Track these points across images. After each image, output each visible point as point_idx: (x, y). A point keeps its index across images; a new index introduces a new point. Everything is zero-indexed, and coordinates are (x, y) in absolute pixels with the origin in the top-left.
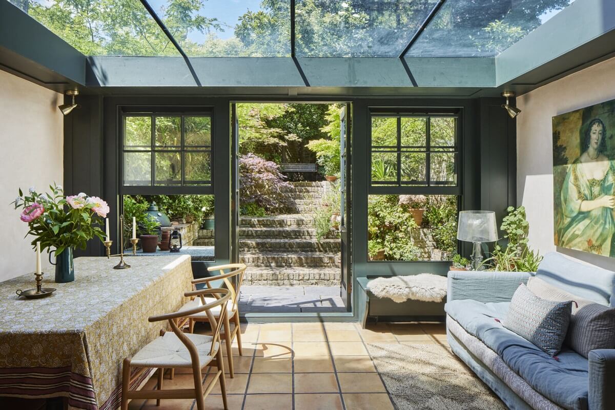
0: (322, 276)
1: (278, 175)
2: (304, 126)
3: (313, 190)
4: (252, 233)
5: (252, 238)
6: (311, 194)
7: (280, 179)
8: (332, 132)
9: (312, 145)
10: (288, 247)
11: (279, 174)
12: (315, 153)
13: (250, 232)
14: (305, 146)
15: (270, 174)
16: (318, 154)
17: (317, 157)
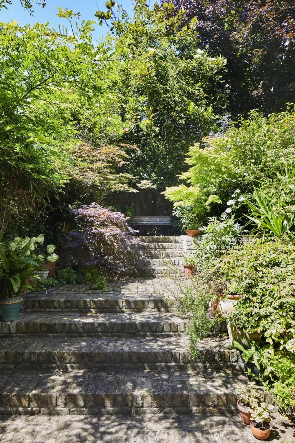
1: (127, 230)
2: (157, 176)
3: (170, 247)
4: (77, 328)
5: (76, 337)
6: (168, 251)
7: (130, 234)
8: (192, 178)
9: (170, 193)
10: (136, 361)
11: (129, 228)
12: (172, 203)
13: (73, 326)
14: (162, 193)
15: (115, 228)
16: (175, 205)
17: (174, 208)
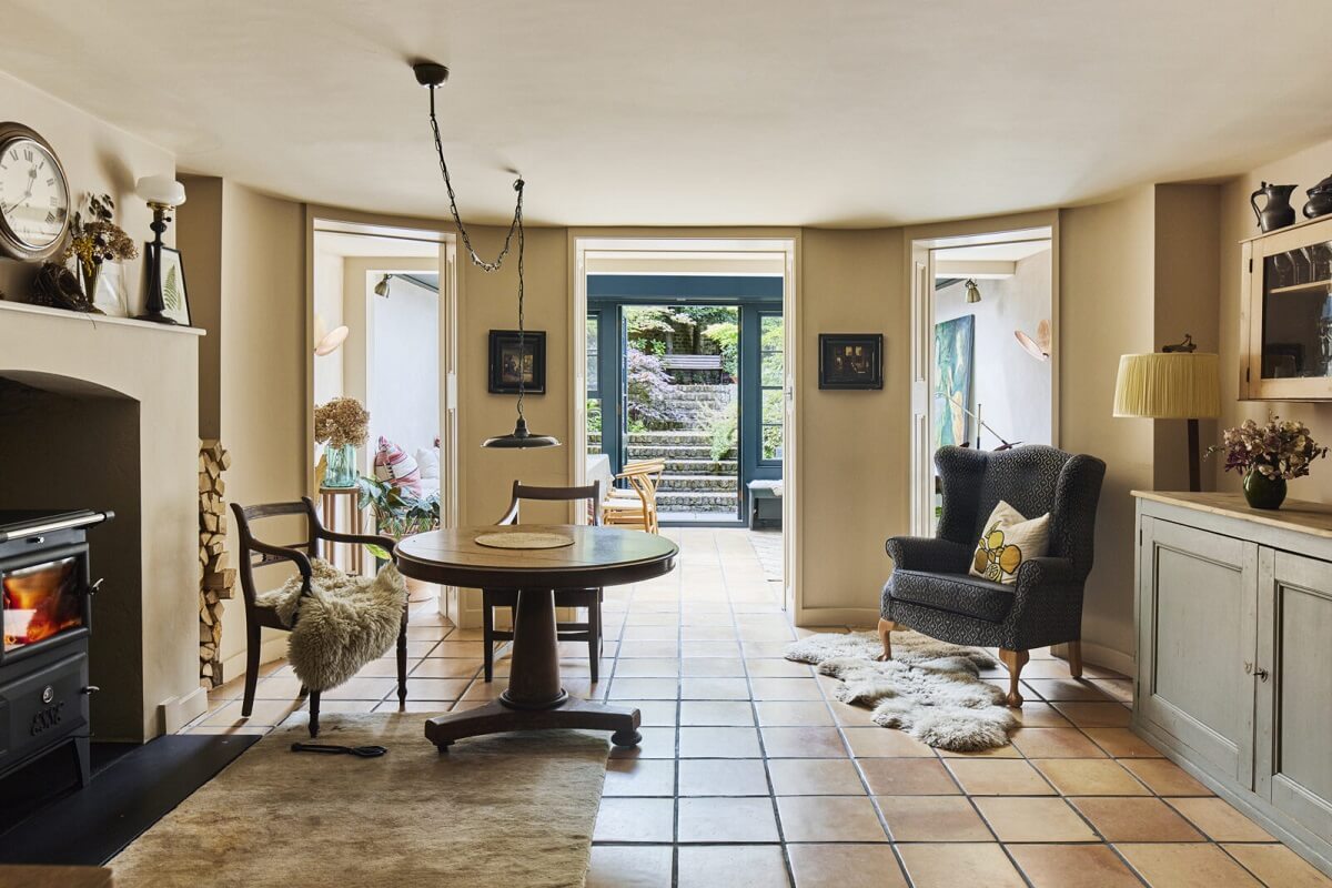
0: (718, 501)
7: (665, 381)
11: (663, 373)
15: (650, 373)
16: (723, 343)
